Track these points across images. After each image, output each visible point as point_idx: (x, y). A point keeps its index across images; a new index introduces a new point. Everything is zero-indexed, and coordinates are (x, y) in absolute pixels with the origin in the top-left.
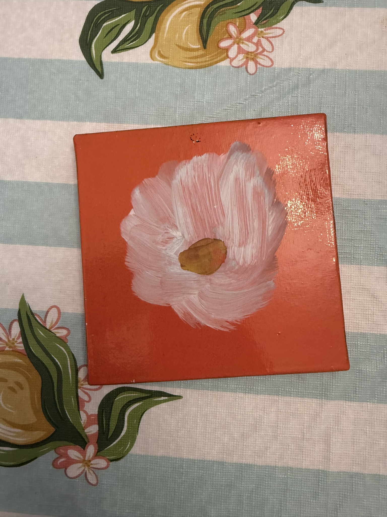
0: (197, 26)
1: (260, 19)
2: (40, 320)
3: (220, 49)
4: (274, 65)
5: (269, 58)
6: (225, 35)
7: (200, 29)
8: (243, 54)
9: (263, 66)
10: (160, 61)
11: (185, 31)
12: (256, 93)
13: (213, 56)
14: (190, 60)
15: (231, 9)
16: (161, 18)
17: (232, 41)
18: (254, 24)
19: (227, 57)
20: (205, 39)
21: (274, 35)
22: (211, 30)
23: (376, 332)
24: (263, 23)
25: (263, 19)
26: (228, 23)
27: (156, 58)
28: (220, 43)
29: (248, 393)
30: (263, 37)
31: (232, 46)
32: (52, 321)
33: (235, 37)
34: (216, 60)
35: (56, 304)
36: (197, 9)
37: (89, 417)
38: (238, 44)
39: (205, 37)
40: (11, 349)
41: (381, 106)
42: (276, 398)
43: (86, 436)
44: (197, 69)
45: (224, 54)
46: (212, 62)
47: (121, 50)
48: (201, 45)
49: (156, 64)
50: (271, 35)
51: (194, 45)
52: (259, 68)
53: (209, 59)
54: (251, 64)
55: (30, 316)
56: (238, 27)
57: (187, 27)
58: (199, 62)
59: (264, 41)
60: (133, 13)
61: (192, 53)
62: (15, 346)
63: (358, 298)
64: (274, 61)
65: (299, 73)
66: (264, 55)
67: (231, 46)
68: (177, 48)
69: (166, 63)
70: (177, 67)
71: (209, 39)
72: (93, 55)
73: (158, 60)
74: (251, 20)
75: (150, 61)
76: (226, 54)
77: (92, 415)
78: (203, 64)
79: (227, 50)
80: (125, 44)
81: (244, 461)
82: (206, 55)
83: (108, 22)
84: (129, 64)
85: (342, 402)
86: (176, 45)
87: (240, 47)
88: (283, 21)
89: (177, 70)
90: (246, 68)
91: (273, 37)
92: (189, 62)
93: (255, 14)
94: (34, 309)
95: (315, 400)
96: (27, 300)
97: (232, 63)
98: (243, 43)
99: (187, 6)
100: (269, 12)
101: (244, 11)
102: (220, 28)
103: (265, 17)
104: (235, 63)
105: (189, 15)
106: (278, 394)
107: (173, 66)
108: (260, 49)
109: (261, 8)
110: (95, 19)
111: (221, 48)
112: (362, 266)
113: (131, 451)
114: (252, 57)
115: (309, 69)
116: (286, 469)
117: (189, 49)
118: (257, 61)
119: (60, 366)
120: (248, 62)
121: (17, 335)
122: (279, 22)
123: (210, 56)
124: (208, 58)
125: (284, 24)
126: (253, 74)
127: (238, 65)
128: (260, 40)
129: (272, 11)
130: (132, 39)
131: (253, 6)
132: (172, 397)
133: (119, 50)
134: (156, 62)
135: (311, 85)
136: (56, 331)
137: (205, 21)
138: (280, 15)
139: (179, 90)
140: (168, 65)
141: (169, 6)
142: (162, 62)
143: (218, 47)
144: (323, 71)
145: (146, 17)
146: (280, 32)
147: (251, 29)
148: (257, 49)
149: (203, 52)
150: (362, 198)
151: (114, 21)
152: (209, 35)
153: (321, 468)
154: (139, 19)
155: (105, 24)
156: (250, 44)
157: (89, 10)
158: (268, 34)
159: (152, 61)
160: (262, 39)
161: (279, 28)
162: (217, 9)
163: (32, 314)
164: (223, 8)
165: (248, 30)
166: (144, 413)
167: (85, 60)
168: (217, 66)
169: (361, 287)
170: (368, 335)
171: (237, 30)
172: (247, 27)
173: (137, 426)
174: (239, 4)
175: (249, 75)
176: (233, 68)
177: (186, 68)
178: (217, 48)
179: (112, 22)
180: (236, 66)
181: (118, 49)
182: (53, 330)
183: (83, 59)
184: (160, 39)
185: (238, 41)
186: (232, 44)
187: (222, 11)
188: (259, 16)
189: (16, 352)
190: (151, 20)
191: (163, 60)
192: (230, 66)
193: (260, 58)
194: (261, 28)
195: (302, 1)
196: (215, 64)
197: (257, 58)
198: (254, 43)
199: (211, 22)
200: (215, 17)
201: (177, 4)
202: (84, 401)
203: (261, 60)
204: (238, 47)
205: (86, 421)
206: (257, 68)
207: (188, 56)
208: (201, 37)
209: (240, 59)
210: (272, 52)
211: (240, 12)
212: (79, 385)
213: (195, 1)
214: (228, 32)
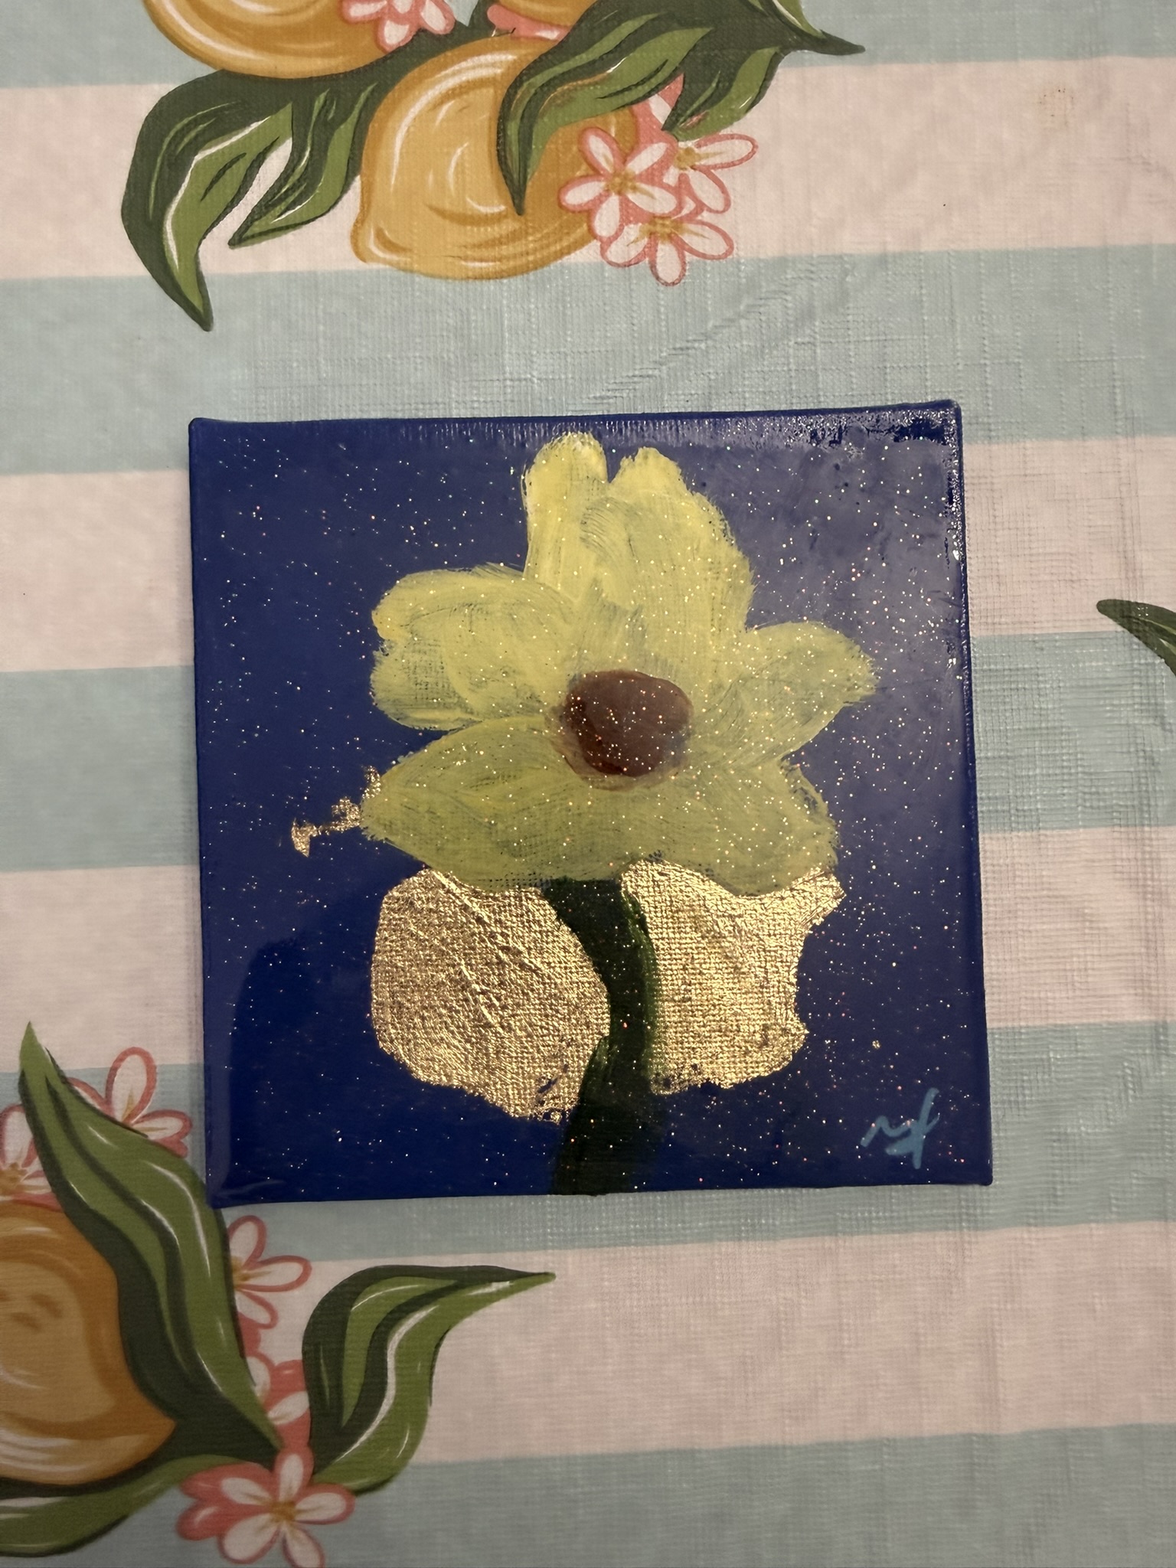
0: (489, 145)
1: (680, 112)
2: (93, 1097)
3: (568, 211)
4: (735, 251)
5: (718, 230)
6: (579, 168)
7: (499, 155)
8: (636, 223)
9: (704, 256)
10: (385, 261)
11: (453, 164)
12: (688, 341)
13: (548, 235)
14: (477, 253)
15: (590, 84)
16: (373, 126)
17: (603, 184)
18: (663, 129)
19: (592, 234)
20: (516, 183)
21: (725, 159)
22: (534, 155)
23: (1097, 1021)
24: (689, 123)
25: (689, 112)
26: (585, 130)
27: (372, 252)
28: (566, 194)
29: (747, 1239)
30: (693, 167)
31: (601, 202)
32: (131, 1096)
33: (609, 169)
34: (557, 247)
35: (137, 1045)
36: (484, 91)
37: (275, 1371)
38: (619, 193)
39: (515, 176)
40: (8, 1198)
41: (1060, 353)
42: (828, 1242)
43: (274, 1430)
44: (502, 277)
45: (581, 226)
46: (545, 253)
47: (261, 234)
48: (506, 204)
49: (371, 271)
50: (717, 160)
51: (486, 205)
52: (691, 262)
53: (537, 245)
54: (666, 253)
55: (60, 1088)
56: (614, 139)
57: (459, 151)
58: (508, 258)
59: (696, 179)
60: (285, 114)
61: (482, 229)
62: (22, 1187)
63: (1039, 927)
64: (734, 239)
65: (812, 272)
66: (703, 223)
67: (599, 200)
68: (434, 216)
69: (402, 265)
70: (440, 277)
71: (529, 184)
72: (172, 260)
73: (378, 260)
74: (651, 115)
75: (355, 264)
76: (585, 226)
77: (284, 1366)
78: (519, 262)
79: (588, 212)
80: (269, 216)
81: (754, 1439)
82: (527, 234)
83: (210, 147)
84: (290, 278)
85: (1020, 1233)
86: (431, 208)
87: (628, 201)
88: (749, 115)
89: (441, 286)
90: (653, 266)
91: (723, 166)
92: (474, 260)
93: (664, 98)
94: (70, 1066)
95: (942, 1237)
96: (44, 1041)
97: (608, 254)
98: (635, 189)
99: (451, 83)
100: (704, 90)
101: (629, 89)
102: (561, 148)
103: (695, 106)
104: (616, 252)
105: (461, 110)
106: (834, 1232)
107: (427, 275)
108: (690, 206)
109: (680, 79)
110: (167, 140)
111: (571, 208)
112: (1042, 832)
113: (414, 1457)
114: (667, 230)
115: (841, 257)
116: (876, 1446)
117: (472, 217)
118: (684, 243)
119: (171, 1230)
120: (656, 246)
121: (25, 1155)
122: (738, 119)
123: (539, 235)
124: (534, 242)
125: (754, 122)
126: (673, 284)
127: (627, 260)
128: (687, 176)
129: (714, 85)
130: (291, 199)
131: (657, 71)
132: (522, 1279)
133: (253, 236)
134: (375, 266)
135: (851, 305)
136: (147, 1124)
137: (513, 129)
138: (739, 100)
139: (452, 349)
140: (412, 271)
141: (397, 87)
142: (390, 263)
143: (561, 206)
144: (882, 261)
145: (328, 127)
146: (744, 149)
147: (656, 146)
148: (680, 206)
149: (517, 226)
150: (1024, 632)
151: (227, 143)
152: (529, 170)
153: (977, 1427)
154: (306, 136)
155: (198, 157)
156: (657, 192)
157: (144, 114)
158: (707, 156)
159: (361, 263)
160: (690, 173)
161: (741, 137)
162: (546, 89)
163: (65, 1080)
164: (562, 84)
165: (645, 147)
166: (442, 1339)
167: (148, 274)
168: (562, 265)
169: (1045, 892)
170: (1076, 1030)
171: (612, 150)
172: (642, 139)
173: (427, 1378)
174: (612, 70)
175: (662, 288)
176: (614, 270)
177: (467, 278)
178: (557, 207)
179: (220, 147)
180: (620, 261)
181: (249, 233)
182: (137, 1122)
183: (140, 270)
184: (378, 192)
185: (621, 183)
186: (601, 195)
187: (563, 94)
188: (677, 102)
189: (25, 1205)
190: (344, 134)
191: (395, 258)
192: (602, 264)
193: (692, 232)
194: (686, 139)
195: (802, 48)
196: (555, 259)
197: (682, 234)
198: (667, 188)
199: (531, 127)
200: (543, 115)
201: (421, 80)
202: (257, 1326)
203: (696, 239)
204: (621, 204)
205: (268, 1387)
206: (684, 264)
207: (469, 240)
208: (505, 177)
209: (631, 242)
210: (724, 211)
211: (617, 93)
212: (236, 1279)
213: (474, 68)
214: (586, 159)
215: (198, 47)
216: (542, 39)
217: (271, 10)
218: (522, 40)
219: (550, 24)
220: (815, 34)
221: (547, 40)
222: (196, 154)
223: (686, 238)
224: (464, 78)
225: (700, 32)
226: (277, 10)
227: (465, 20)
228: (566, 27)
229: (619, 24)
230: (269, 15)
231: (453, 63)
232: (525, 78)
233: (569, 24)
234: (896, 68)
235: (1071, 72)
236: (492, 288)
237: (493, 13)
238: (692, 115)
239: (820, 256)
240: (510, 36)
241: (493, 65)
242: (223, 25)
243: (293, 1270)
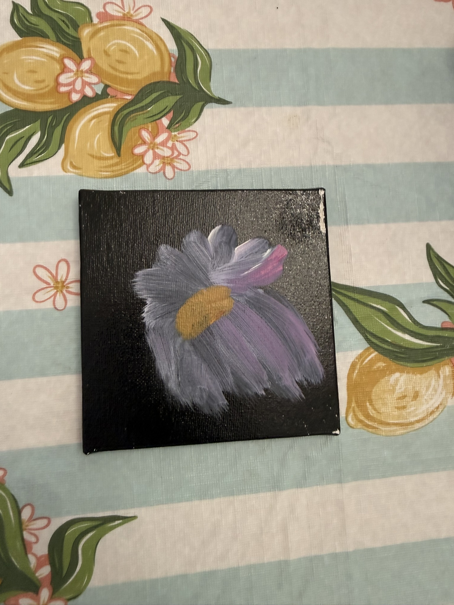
0: (108, 133)
1: (172, 123)
3: (135, 155)
4: (191, 168)
5: (185, 161)
6: (139, 141)
7: (112, 136)
8: (158, 159)
9: (181, 170)
11: (96, 139)
13: (129, 163)
14: (105, 169)
15: (142, 114)
16: (68, 128)
17: (147, 146)
18: (167, 129)
19: (144, 163)
20: (118, 146)
21: (188, 138)
22: (124, 137)
24: (175, 126)
25: (175, 123)
26: (141, 129)
27: (68, 170)
28: (135, 149)
30: (177, 141)
33: (149, 142)
34: (132, 167)
36: (106, 116)
37: (38, 559)
38: (153, 149)
39: (118, 144)
42: (231, 498)
43: (38, 580)
44: (113, 177)
45: (140, 160)
46: (128, 169)
47: (30, 164)
48: (114, 153)
49: (68, 176)
50: (185, 139)
51: (108, 153)
52: (177, 172)
53: (125, 167)
54: (168, 169)
56: (150, 132)
57: (98, 136)
58: (115, 171)
59: (178, 145)
60: (38, 123)
61: (106, 162)
64: (191, 164)
65: (217, 175)
66: (181, 159)
67: (146, 152)
68: (90, 157)
69: (79, 174)
70: (92, 177)
71: (122, 146)
73: (71, 172)
74: (163, 124)
75: (62, 173)
76: (141, 160)
77: (42, 557)
78: (119, 172)
79: (142, 156)
80: (33, 157)
81: (207, 569)
82: (122, 163)
83: (12, 134)
84: (40, 178)
86: (89, 154)
87: (155, 152)
88: (195, 124)
89: (93, 181)
90: (164, 173)
91: (187, 140)
92: (104, 172)
93: (167, 118)
95: (269, 494)
97: (149, 169)
98: (158, 148)
99: (95, 113)
100: (180, 116)
101: (155, 115)
102: (132, 134)
103: (177, 121)
104: (152, 169)
105: (98, 122)
107: (88, 177)
108: (176, 153)
109: (172, 112)
113: (89, 585)
114: (169, 162)
115: (226, 170)
116: (250, 567)
117: (103, 157)
118: (174, 165)
119: (0, 511)
120: (165, 166)
122: (191, 125)
123: (125, 164)
124: (124, 165)
125: (197, 126)
126: (171, 179)
127: (155, 171)
128: (175, 144)
129: (183, 114)
130: (40, 151)
131: (164, 110)
132: (126, 519)
133: (27, 164)
134: (69, 174)
137: (116, 128)
138: (192, 119)
140: (83, 176)
142: (75, 173)
143: (133, 154)
144: (240, 171)
145: (53, 128)
146: (194, 135)
147: (164, 134)
148: (173, 153)
149: (118, 160)
151: (18, 133)
152: (122, 142)
154: (45, 130)
155: (8, 138)
156: (165, 149)
158: (182, 137)
159: (65, 173)
160: (176, 143)
161: (192, 131)
162: (127, 115)
164: (133, 113)
165: (161, 134)
166: (98, 542)
168: (134, 174)
171: (150, 135)
172: (160, 132)
173: (93, 557)
174: (149, 109)
175: (168, 180)
176: (151, 174)
177: (102, 178)
178: (132, 154)
179: (15, 134)
180: (154, 172)
181: (26, 163)
184: (70, 149)
185: (153, 146)
186: (146, 150)
187: (133, 117)
188: (171, 119)
190: (58, 129)
191: (77, 171)
192: (147, 173)
193: (177, 162)
194: (174, 132)
195: (212, 102)
196: (132, 171)
197: (174, 162)
198: (169, 148)
199: (122, 128)
200: (126, 124)
201: (85, 112)
202: (31, 543)
203: (178, 164)
204: (153, 153)
205: (36, 565)
206: (174, 172)
207: (102, 165)
208: (114, 144)
209: (157, 165)
210: (187, 155)
211: (151, 117)
212: (24, 527)
213: (103, 108)
214: (141, 138)
215: (7, 100)
216: (125, 99)
217: (32, 88)
218: (119, 99)
219: (129, 94)
220: (216, 98)
221: (127, 99)
222: (7, 136)
223: (175, 164)
224: (99, 111)
225: (178, 97)
226: (35, 89)
227: (100, 93)
228: (134, 95)
229: (151, 94)
230: (32, 90)
231: (96, 107)
232: (120, 112)
233: (135, 94)
234: (242, 109)
235: (299, 110)
236: (110, 181)
237: (109, 90)
238: (176, 124)
239: (219, 170)
240: (115, 98)
241: (109, 107)
242: (16, 93)
243: (44, 522)
